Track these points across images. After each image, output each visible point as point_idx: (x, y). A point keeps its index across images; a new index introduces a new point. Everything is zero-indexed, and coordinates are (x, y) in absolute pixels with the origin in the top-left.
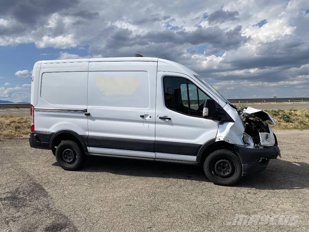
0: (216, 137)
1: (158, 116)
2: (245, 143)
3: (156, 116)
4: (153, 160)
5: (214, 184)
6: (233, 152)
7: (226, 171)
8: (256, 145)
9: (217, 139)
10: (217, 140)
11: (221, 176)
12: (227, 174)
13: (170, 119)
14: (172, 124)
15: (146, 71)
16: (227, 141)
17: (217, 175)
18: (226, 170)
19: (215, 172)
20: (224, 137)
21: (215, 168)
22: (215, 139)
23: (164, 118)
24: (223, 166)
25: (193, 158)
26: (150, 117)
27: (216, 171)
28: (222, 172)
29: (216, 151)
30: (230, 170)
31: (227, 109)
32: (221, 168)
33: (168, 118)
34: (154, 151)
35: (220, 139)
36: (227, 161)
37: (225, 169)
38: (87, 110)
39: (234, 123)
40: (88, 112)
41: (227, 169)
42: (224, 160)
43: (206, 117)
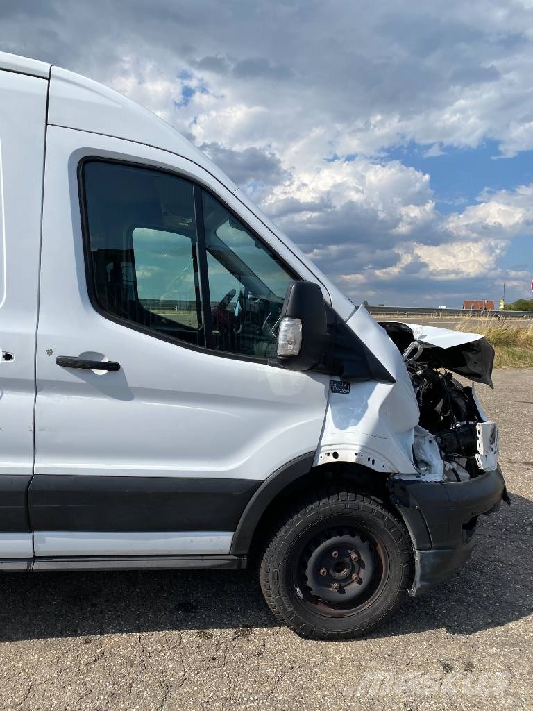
0: (319, 447)
1: (50, 352)
2: (417, 462)
3: (42, 354)
4: (22, 566)
5: (300, 635)
6: (378, 503)
7: (348, 578)
8: (449, 466)
9: (322, 454)
10: (324, 459)
11: (330, 604)
12: (353, 589)
13: (113, 367)
14: (125, 393)
16: (369, 465)
17: (315, 600)
18: (351, 575)
19: (306, 590)
20: (357, 449)
21: (309, 572)
22: (312, 455)
23: (83, 364)
24: (336, 562)
25: (218, 542)
26: (7, 356)
27: (310, 583)
28: (335, 585)
29: (317, 503)
30: (365, 574)
31: (363, 328)
32: (331, 572)
33: (106, 360)
34: (27, 525)
35: (336, 455)
36: (356, 540)
37: (345, 572)
39: (392, 386)
41: (353, 571)
42: (346, 538)
43: (287, 362)
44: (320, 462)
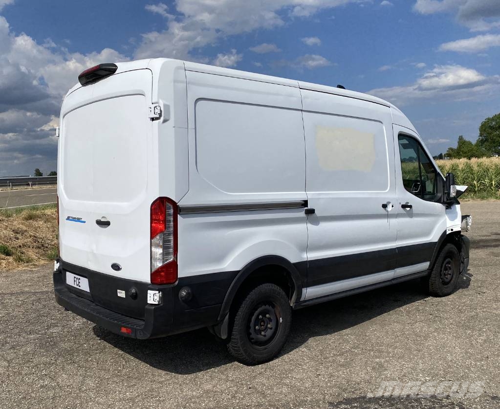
0: (447, 228)
1: (400, 203)
9: (448, 231)
11: (445, 283)
12: (450, 277)
13: (411, 207)
15: (381, 123)
20: (460, 226)
21: (442, 273)
22: (445, 231)
25: (427, 266)
26: (393, 206)
27: (442, 277)
35: (452, 230)
38: (307, 201)
40: (310, 207)
41: (448, 271)
44: (447, 233)
